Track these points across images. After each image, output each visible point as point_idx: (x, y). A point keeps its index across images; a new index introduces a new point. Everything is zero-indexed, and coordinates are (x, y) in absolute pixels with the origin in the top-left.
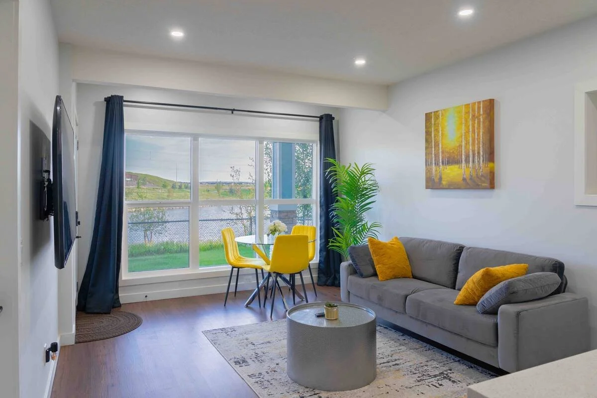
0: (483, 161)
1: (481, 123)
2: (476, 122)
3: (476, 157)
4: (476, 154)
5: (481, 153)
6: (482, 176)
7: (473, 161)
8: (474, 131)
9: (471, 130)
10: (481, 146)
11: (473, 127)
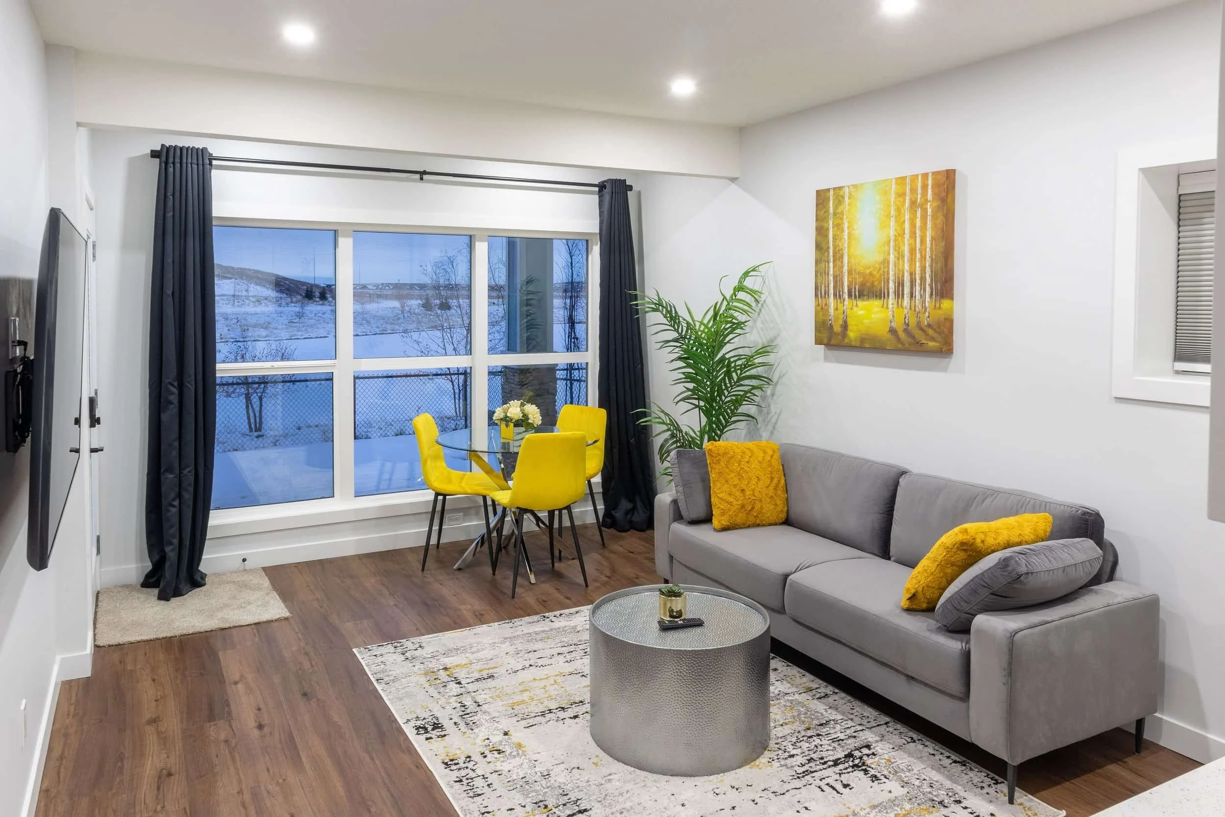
0: (931, 295)
1: (929, 218)
2: (919, 215)
3: (918, 288)
4: (918, 281)
5: (928, 280)
6: (929, 325)
7: (912, 295)
8: (913, 234)
9: (907, 231)
10: (927, 265)
11: (913, 225)
